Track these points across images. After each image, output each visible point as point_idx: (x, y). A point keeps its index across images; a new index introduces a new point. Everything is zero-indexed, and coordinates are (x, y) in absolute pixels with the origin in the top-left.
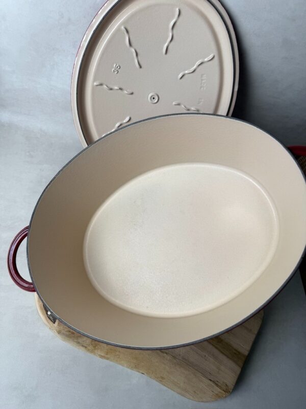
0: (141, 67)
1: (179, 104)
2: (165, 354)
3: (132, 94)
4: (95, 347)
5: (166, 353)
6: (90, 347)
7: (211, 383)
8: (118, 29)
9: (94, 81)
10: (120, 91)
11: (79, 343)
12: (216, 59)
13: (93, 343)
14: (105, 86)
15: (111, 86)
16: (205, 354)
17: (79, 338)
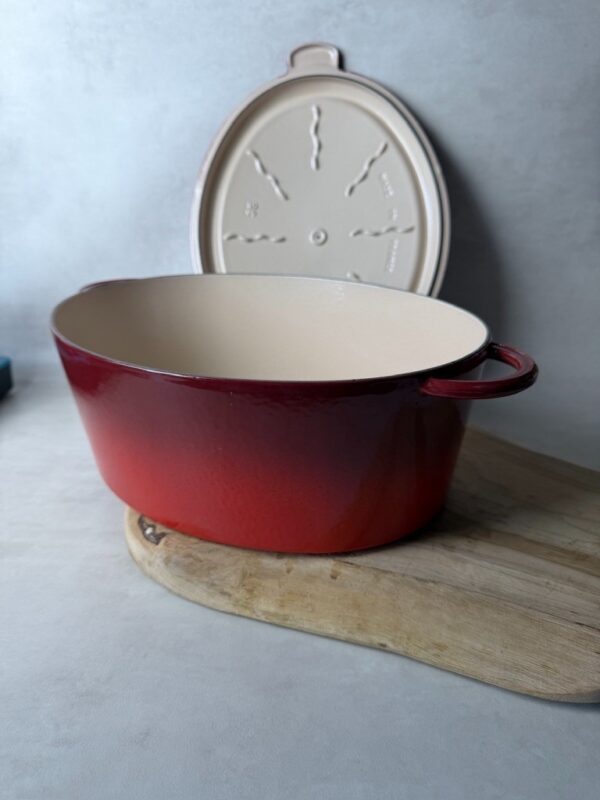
0: (286, 197)
1: (359, 233)
2: (432, 585)
3: (283, 240)
4: (250, 591)
5: (434, 582)
6: (241, 594)
7: (584, 630)
8: (244, 156)
9: (224, 232)
10: (264, 242)
11: (213, 585)
12: (392, 149)
13: (246, 581)
14: (241, 238)
15: (249, 236)
16: (546, 580)
17: (212, 572)
